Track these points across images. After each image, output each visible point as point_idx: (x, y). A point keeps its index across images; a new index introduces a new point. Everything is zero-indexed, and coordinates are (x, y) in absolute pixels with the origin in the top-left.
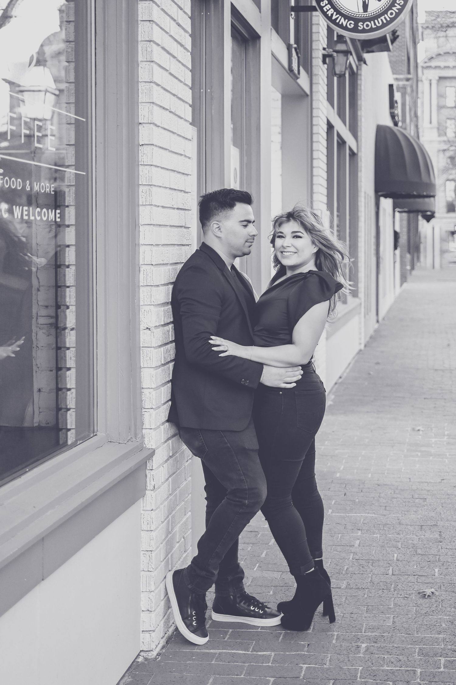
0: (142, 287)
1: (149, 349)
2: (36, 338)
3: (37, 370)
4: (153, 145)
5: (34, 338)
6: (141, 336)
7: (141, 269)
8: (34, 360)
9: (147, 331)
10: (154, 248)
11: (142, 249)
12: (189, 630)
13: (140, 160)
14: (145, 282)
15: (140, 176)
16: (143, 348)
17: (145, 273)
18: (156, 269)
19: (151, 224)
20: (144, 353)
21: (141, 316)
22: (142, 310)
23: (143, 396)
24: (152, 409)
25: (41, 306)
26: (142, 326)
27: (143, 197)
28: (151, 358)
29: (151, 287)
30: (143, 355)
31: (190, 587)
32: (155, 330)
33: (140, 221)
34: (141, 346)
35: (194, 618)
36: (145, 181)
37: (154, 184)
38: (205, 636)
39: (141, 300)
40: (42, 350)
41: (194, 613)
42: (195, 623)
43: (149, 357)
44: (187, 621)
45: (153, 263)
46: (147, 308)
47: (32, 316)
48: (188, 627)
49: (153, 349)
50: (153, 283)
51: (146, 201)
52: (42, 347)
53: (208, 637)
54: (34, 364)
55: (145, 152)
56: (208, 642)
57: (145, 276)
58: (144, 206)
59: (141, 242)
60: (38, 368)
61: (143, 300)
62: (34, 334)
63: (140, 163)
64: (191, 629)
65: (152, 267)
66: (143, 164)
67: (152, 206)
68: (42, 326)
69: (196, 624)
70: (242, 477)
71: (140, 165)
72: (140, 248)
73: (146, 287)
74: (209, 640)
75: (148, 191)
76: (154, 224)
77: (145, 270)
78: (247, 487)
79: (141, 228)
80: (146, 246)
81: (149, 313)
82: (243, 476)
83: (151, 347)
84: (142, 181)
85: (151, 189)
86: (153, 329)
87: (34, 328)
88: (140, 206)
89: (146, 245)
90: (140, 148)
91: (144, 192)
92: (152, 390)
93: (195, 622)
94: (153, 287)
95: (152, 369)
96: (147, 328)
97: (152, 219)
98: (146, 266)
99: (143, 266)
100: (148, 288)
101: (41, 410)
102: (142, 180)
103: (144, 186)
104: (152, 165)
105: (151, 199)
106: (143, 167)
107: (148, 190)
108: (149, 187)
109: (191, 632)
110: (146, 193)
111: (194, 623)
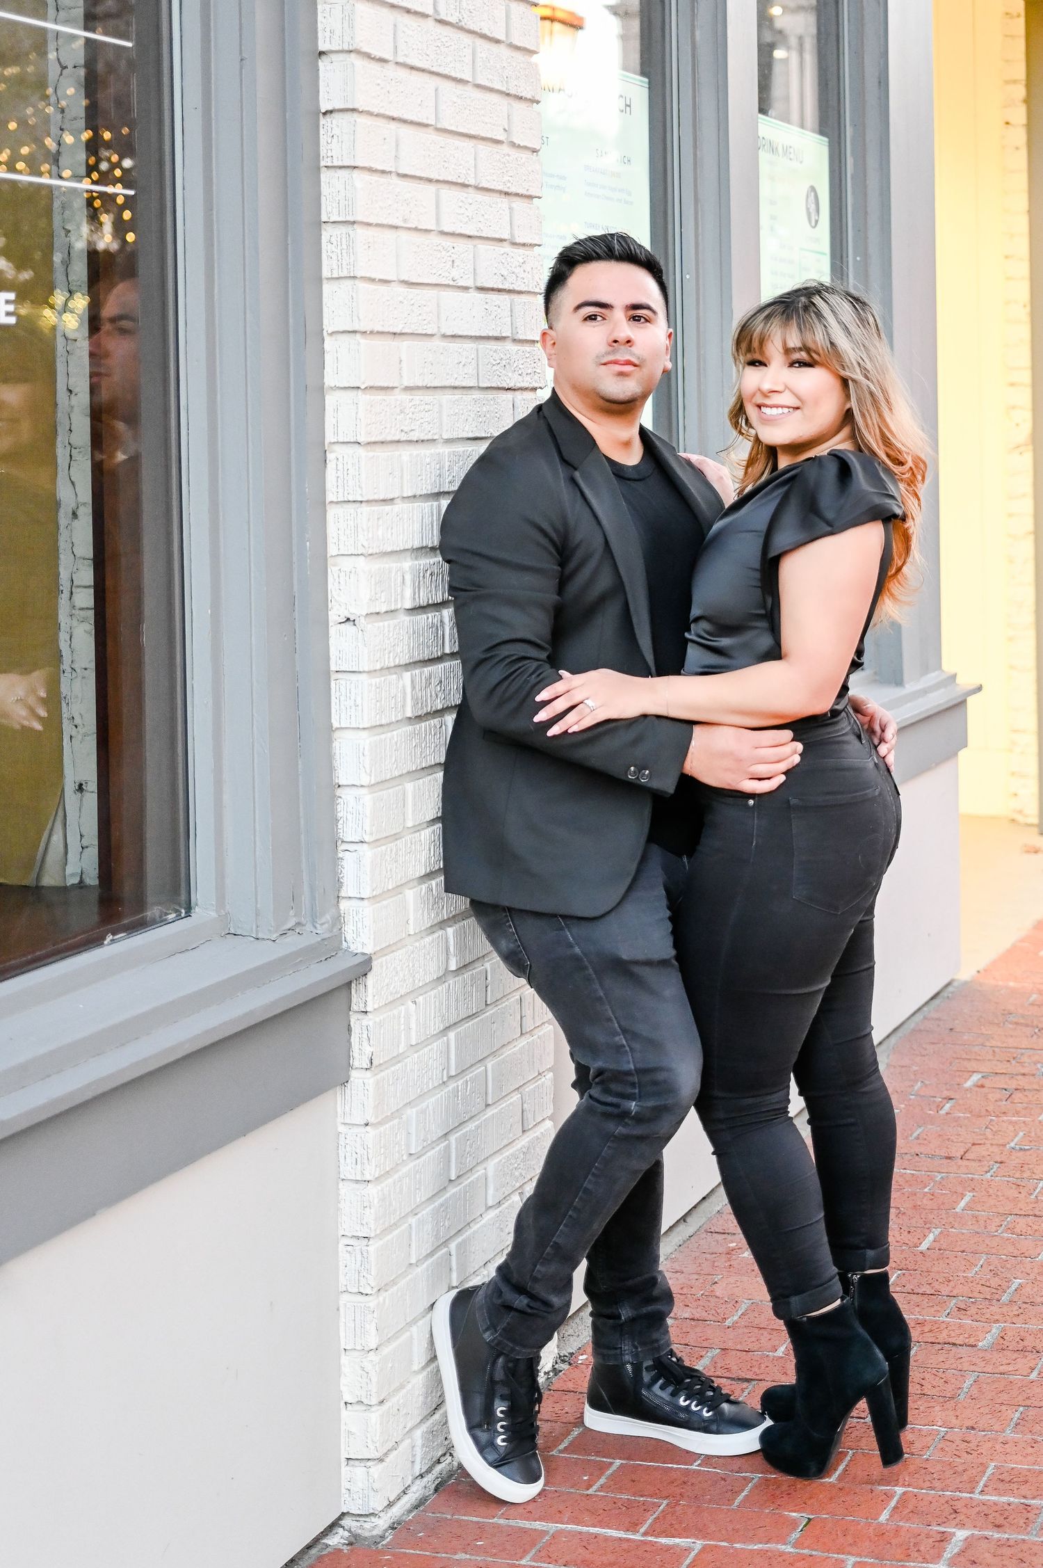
0: (333, 505)
1: (353, 677)
2: (70, 645)
3: (73, 734)
4: (353, 110)
5: (64, 646)
6: (332, 641)
7: (330, 456)
8: (64, 705)
9: (348, 626)
10: (363, 398)
11: (331, 400)
12: (485, 1459)
13: (322, 153)
14: (341, 490)
15: (323, 199)
16: (339, 676)
17: (340, 467)
18: (371, 454)
19: (355, 332)
20: (340, 689)
21: (330, 586)
22: (332, 571)
23: (338, 806)
24: (365, 845)
25: (80, 558)
26: (335, 614)
27: (331, 255)
28: (359, 702)
29: (358, 504)
30: (338, 694)
31: (488, 1336)
32: (369, 626)
33: (325, 321)
34: (333, 668)
35: (502, 1427)
36: (335, 211)
37: (359, 218)
38: (532, 1478)
39: (330, 541)
40: (83, 678)
41: (502, 1412)
42: (503, 1440)
43: (353, 698)
44: (479, 1433)
45: (361, 439)
46: (347, 563)
47: (57, 584)
48: (482, 1449)
49: (363, 677)
50: (361, 495)
51: (340, 266)
52: (86, 669)
53: (541, 1482)
54: (64, 716)
55: (336, 131)
56: (539, 1494)
57: (340, 474)
58: (337, 282)
59: (329, 380)
60: (76, 727)
61: (335, 540)
62: (63, 636)
63: (323, 163)
64: (491, 1458)
65: (361, 451)
66: (329, 164)
67: (357, 282)
68: (82, 613)
69: (505, 1444)
70: (617, 1039)
71: (323, 170)
72: (327, 398)
73: (345, 506)
74: (543, 1490)
75: (344, 240)
76: (363, 329)
77: (341, 459)
78: (633, 1067)
79: (329, 344)
80: (342, 393)
81: (352, 576)
82: (622, 1036)
83: (360, 672)
84: (329, 211)
85: (351, 232)
86: (362, 622)
87: (63, 618)
88: (325, 282)
89: (342, 388)
90: (323, 121)
91: (335, 243)
92: (364, 791)
93: (503, 1437)
94: (363, 504)
95: (364, 734)
96: (348, 619)
97: (355, 318)
98: (344, 446)
99: (336, 447)
100: (351, 507)
101: (85, 843)
102: (329, 209)
103: (334, 225)
104: (355, 167)
105: (352, 260)
106: (331, 173)
107: (344, 236)
108: (349, 229)
109: (490, 1464)
110: (339, 244)
111: (499, 1441)
